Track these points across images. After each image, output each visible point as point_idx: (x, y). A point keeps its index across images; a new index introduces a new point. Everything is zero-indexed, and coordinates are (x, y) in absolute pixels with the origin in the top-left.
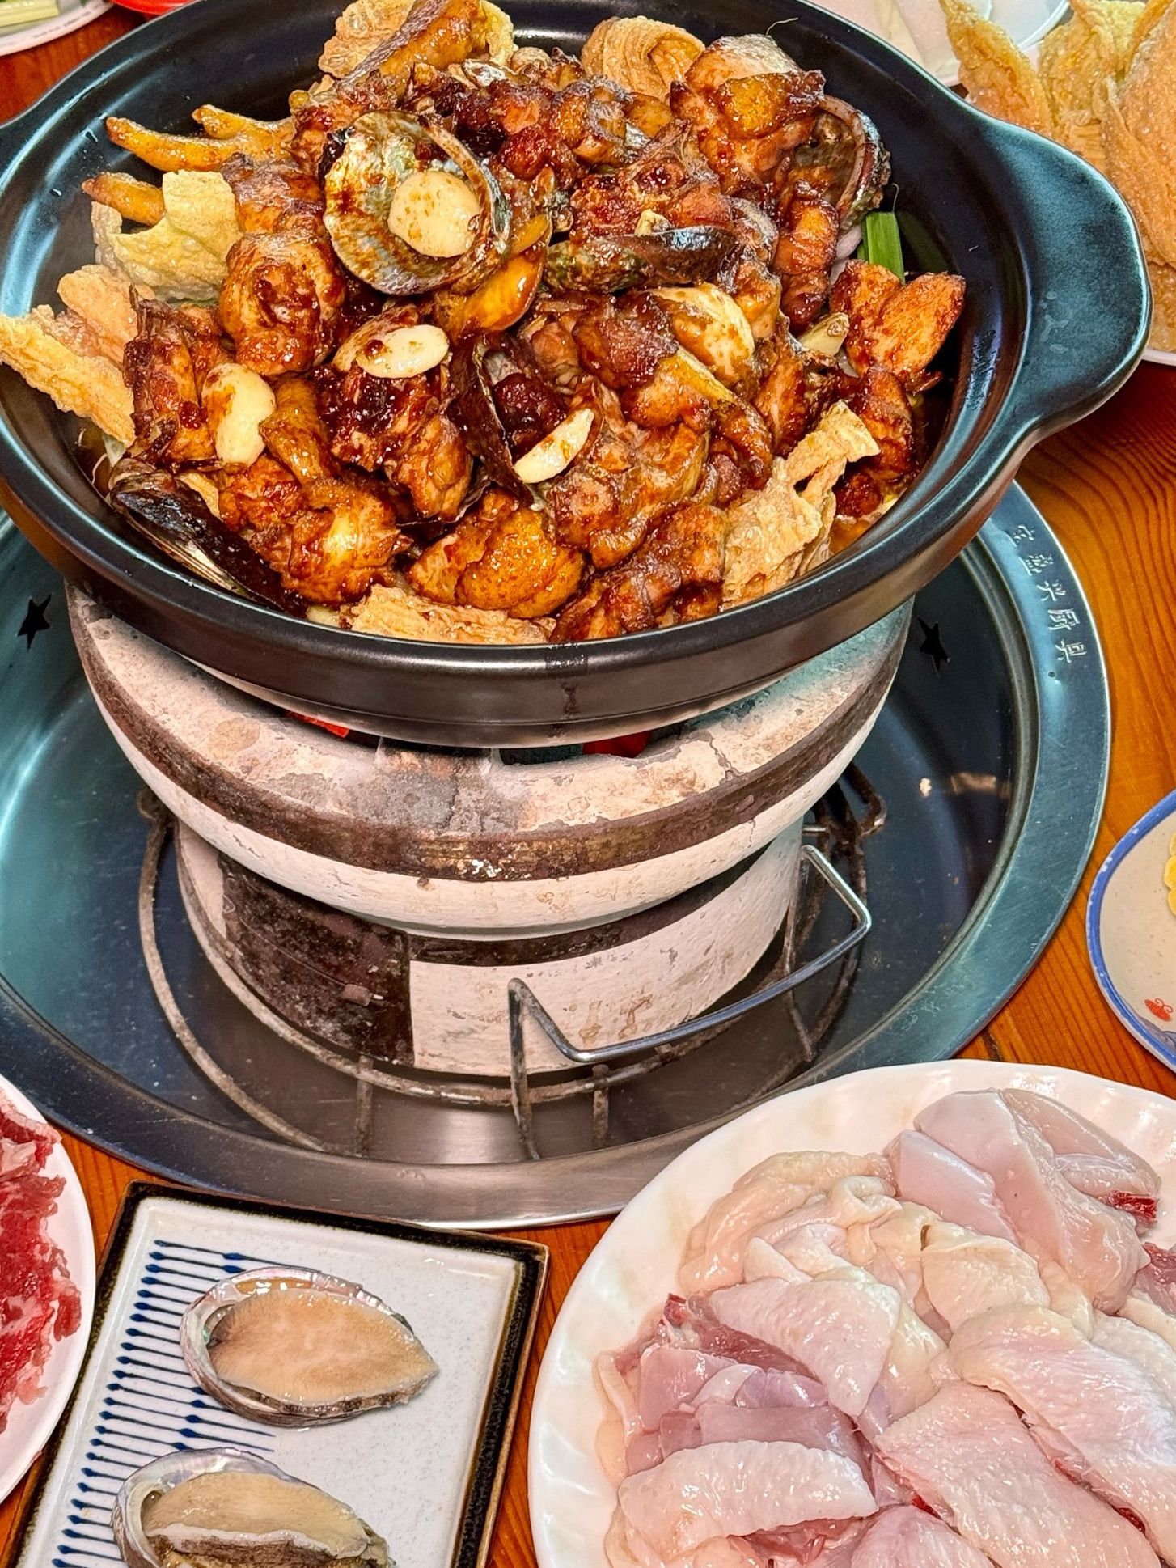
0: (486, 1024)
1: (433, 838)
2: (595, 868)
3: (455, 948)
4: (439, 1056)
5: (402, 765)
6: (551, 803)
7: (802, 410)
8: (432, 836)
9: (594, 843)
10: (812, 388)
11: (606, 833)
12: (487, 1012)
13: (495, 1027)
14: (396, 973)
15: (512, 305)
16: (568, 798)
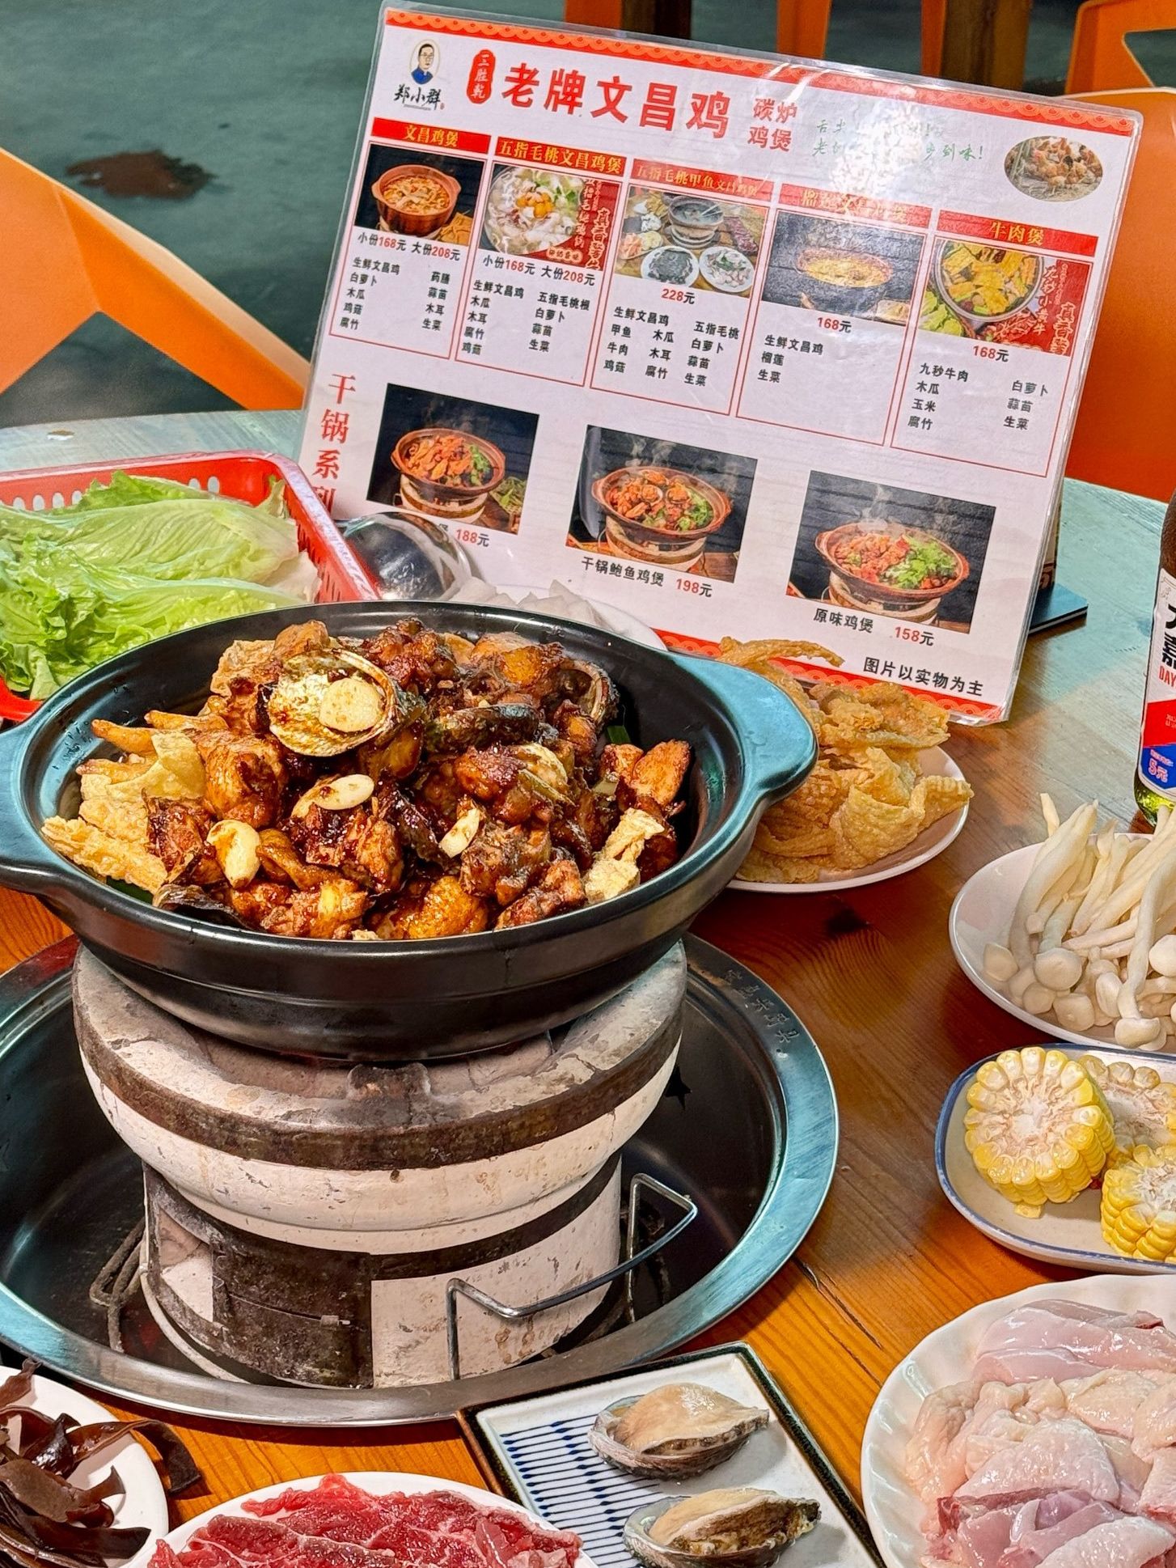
0: (427, 1334)
1: (402, 1132)
2: (515, 1147)
3: (405, 1262)
4: (393, 1373)
5: (368, 1092)
6: (478, 1103)
7: (599, 828)
8: (402, 1130)
9: (513, 1125)
10: (605, 814)
11: (522, 1115)
12: (429, 1322)
13: (435, 1335)
14: (360, 1295)
15: (407, 762)
16: (491, 1097)
